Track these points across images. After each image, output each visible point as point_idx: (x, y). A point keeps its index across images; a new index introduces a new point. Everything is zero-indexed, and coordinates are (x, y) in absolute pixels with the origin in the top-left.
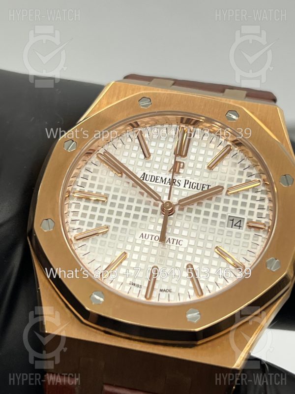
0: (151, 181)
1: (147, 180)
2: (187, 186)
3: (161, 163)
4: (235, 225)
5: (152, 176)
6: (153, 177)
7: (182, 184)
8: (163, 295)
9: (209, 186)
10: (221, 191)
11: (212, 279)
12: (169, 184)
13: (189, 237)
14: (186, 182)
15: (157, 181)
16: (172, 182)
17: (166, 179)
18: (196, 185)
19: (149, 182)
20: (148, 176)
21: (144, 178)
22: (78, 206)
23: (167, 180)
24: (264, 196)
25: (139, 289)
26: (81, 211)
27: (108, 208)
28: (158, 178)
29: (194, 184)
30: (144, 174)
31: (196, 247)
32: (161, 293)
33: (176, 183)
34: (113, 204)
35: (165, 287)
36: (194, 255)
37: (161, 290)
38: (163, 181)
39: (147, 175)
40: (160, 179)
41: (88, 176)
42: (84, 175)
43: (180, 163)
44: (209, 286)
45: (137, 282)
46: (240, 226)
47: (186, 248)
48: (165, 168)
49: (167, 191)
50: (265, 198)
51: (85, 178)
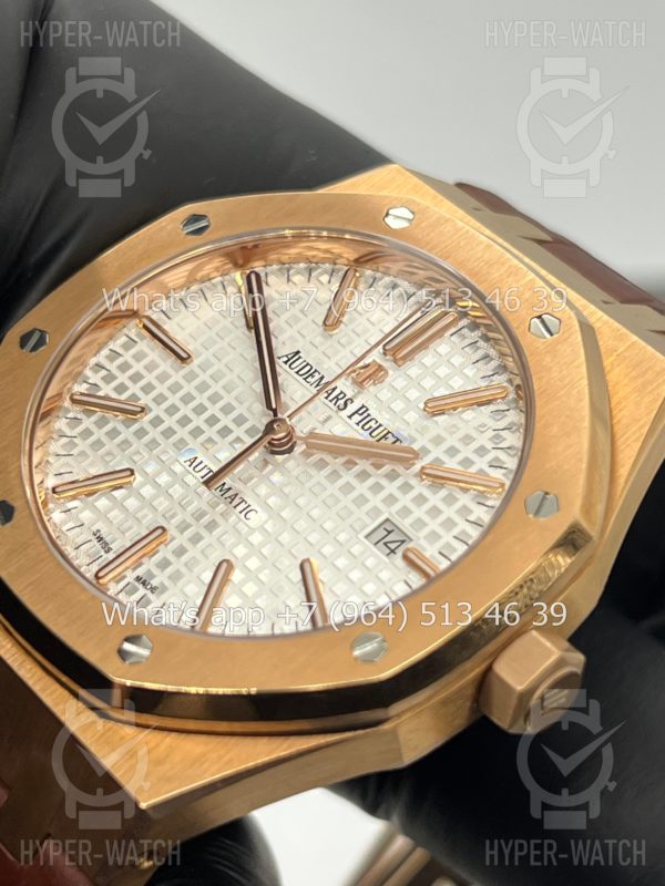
5: (308, 364)
9: (398, 439)
15: (310, 378)
21: (290, 359)
39: (299, 358)
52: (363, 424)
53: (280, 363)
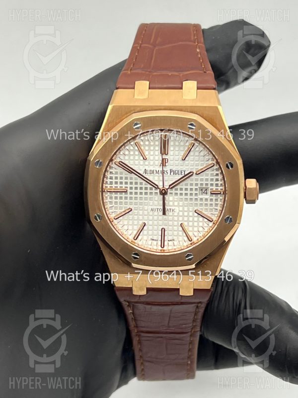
0: (150, 174)
1: (148, 173)
2: (172, 173)
3: (154, 160)
4: (203, 193)
5: (150, 170)
7: (169, 173)
8: (170, 243)
10: (193, 174)
11: (196, 229)
12: (161, 174)
13: (179, 206)
14: (171, 171)
15: (154, 173)
16: (163, 172)
18: (177, 172)
21: (145, 173)
22: (111, 198)
23: (160, 171)
24: (217, 172)
25: (156, 242)
26: (114, 200)
27: (128, 195)
30: (145, 169)
31: (183, 211)
32: (169, 242)
33: (165, 173)
34: (131, 193)
35: (170, 238)
36: (183, 216)
37: (169, 241)
38: (157, 172)
39: (147, 170)
40: (155, 171)
41: (112, 177)
42: (110, 177)
43: (165, 159)
44: (194, 233)
45: (155, 238)
46: (206, 193)
47: (178, 213)
48: (157, 163)
49: (161, 178)
51: (111, 178)
52: (175, 173)
53: (144, 175)
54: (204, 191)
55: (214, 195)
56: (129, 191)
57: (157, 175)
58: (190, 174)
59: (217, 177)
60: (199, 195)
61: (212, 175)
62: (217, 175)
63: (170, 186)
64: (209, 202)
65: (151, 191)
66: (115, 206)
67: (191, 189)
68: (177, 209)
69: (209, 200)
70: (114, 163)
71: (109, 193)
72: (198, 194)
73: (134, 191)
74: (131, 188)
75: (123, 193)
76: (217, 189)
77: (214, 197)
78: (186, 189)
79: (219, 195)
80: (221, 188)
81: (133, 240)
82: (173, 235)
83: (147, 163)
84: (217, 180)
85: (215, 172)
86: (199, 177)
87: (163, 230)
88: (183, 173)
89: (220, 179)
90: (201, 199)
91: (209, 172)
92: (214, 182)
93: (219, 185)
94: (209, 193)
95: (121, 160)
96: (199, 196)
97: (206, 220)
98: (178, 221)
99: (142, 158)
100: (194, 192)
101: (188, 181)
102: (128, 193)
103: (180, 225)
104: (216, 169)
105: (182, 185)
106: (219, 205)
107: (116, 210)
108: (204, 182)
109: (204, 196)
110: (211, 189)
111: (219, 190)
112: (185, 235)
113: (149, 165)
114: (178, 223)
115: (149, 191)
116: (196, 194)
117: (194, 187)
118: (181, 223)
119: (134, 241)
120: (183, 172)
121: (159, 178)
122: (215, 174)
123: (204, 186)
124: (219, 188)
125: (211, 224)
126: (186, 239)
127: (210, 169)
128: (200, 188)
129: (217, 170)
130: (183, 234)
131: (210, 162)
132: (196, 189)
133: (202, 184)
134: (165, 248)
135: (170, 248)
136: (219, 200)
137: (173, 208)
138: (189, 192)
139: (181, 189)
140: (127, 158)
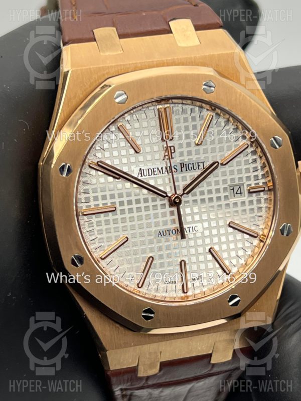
0: (149, 175)
1: (145, 175)
2: (184, 169)
3: (152, 152)
4: (236, 193)
5: (148, 169)
6: (150, 170)
7: (179, 168)
9: (203, 163)
11: (233, 254)
12: (166, 172)
13: (201, 221)
15: (155, 174)
17: (162, 168)
18: (192, 166)
19: (147, 177)
20: (145, 171)
21: (141, 174)
22: (90, 224)
23: (164, 169)
24: (255, 157)
25: (174, 285)
26: (96, 228)
27: (119, 216)
28: (155, 169)
29: (190, 166)
30: (140, 169)
31: (210, 228)
33: (173, 170)
34: (122, 212)
36: (211, 236)
38: (160, 171)
39: (143, 170)
40: (156, 170)
41: (88, 189)
42: (84, 190)
43: (170, 147)
44: (232, 261)
46: (241, 193)
47: (203, 233)
48: (157, 156)
50: (256, 159)
51: (86, 192)
54: (236, 190)
55: (254, 195)
56: (119, 208)
57: (161, 175)
58: (214, 166)
59: (255, 165)
60: (231, 198)
61: (247, 162)
62: (255, 161)
63: (184, 190)
64: (248, 207)
65: (154, 203)
66: (99, 236)
67: (218, 191)
68: (199, 227)
69: (247, 203)
70: (88, 167)
71: (85, 217)
72: (229, 197)
73: (126, 207)
74: (122, 203)
75: (110, 214)
76: (258, 184)
77: (254, 197)
78: (210, 192)
79: (262, 193)
80: (264, 180)
81: (136, 287)
82: (199, 269)
83: (141, 158)
84: (256, 170)
85: (251, 158)
86: (227, 168)
87: (182, 264)
88: (201, 167)
89: (259, 168)
90: (235, 204)
91: (242, 158)
92: (252, 174)
93: (260, 177)
94: (246, 192)
95: (99, 160)
96: (231, 200)
97: (248, 236)
98: (204, 245)
99: (132, 151)
100: (222, 195)
101: (211, 178)
102: (118, 212)
103: (207, 251)
104: (252, 152)
105: (204, 187)
106: (264, 209)
107: (103, 244)
108: (236, 176)
109: (239, 199)
110: (248, 185)
111: (261, 184)
112: (217, 265)
113: (145, 161)
114: (205, 249)
115: (150, 204)
116: (226, 197)
117: (221, 186)
118: (209, 247)
119: (138, 289)
120: (201, 164)
121: (164, 181)
122: (251, 161)
123: (237, 182)
124: (261, 182)
125: (256, 242)
126: (220, 271)
127: (242, 155)
128: (230, 186)
129: (254, 153)
130: (214, 265)
131: (241, 142)
132: (225, 189)
133: (232, 180)
134: (190, 293)
135: (197, 291)
136: (263, 201)
137: (194, 225)
138: (214, 195)
139: (202, 193)
140: (107, 154)
